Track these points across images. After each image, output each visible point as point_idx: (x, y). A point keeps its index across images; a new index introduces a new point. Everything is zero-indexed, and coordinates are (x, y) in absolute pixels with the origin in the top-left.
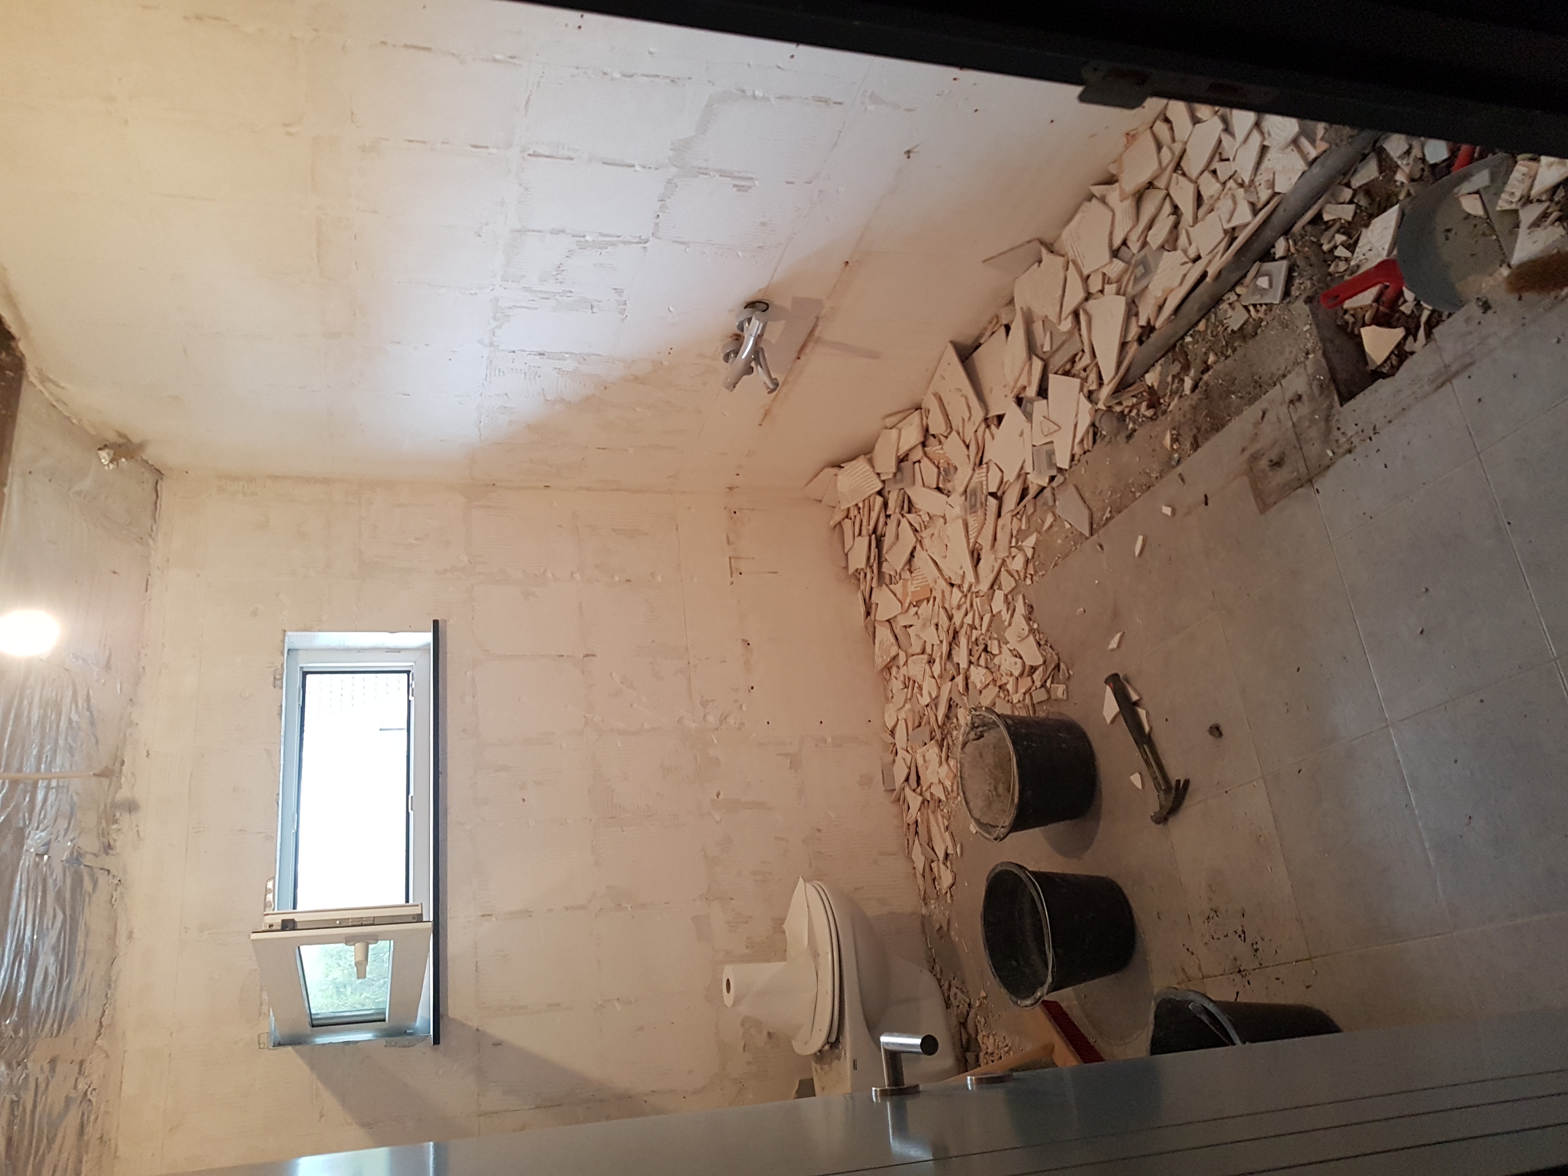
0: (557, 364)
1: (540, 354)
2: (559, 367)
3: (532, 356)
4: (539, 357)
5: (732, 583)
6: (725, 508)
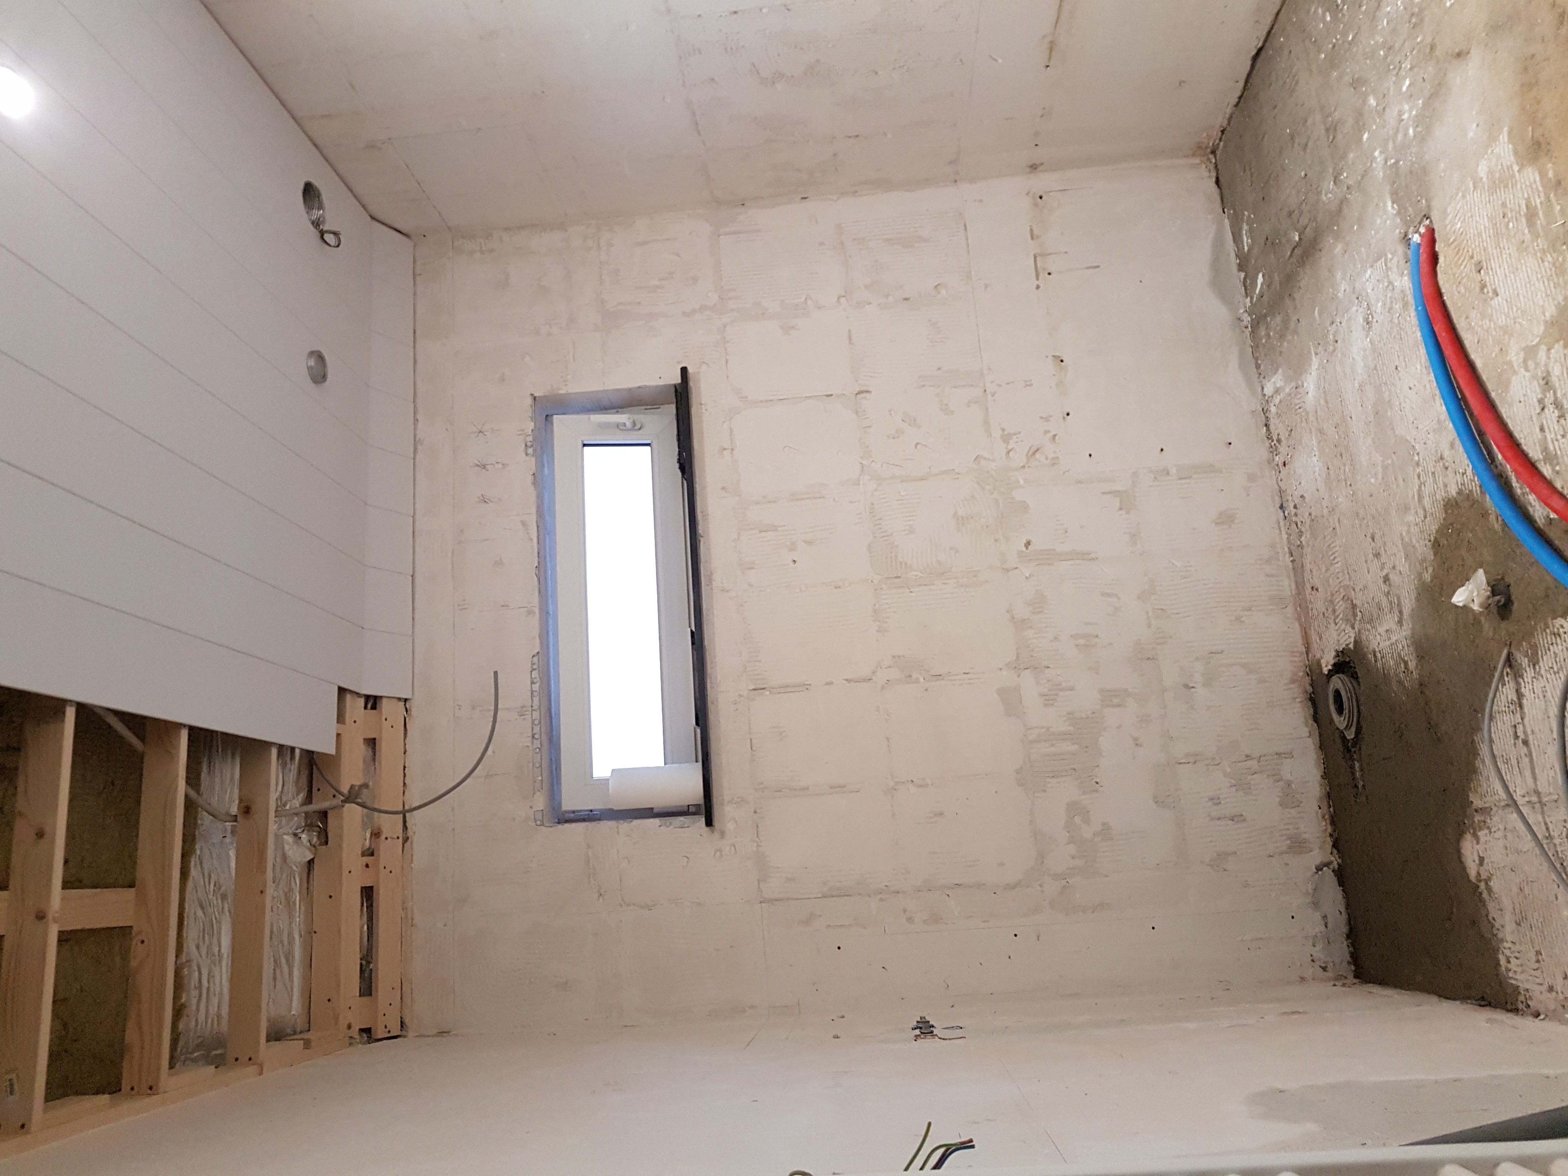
3: (724, 18)
4: (733, 18)
5: (1038, 287)
6: (1028, 194)
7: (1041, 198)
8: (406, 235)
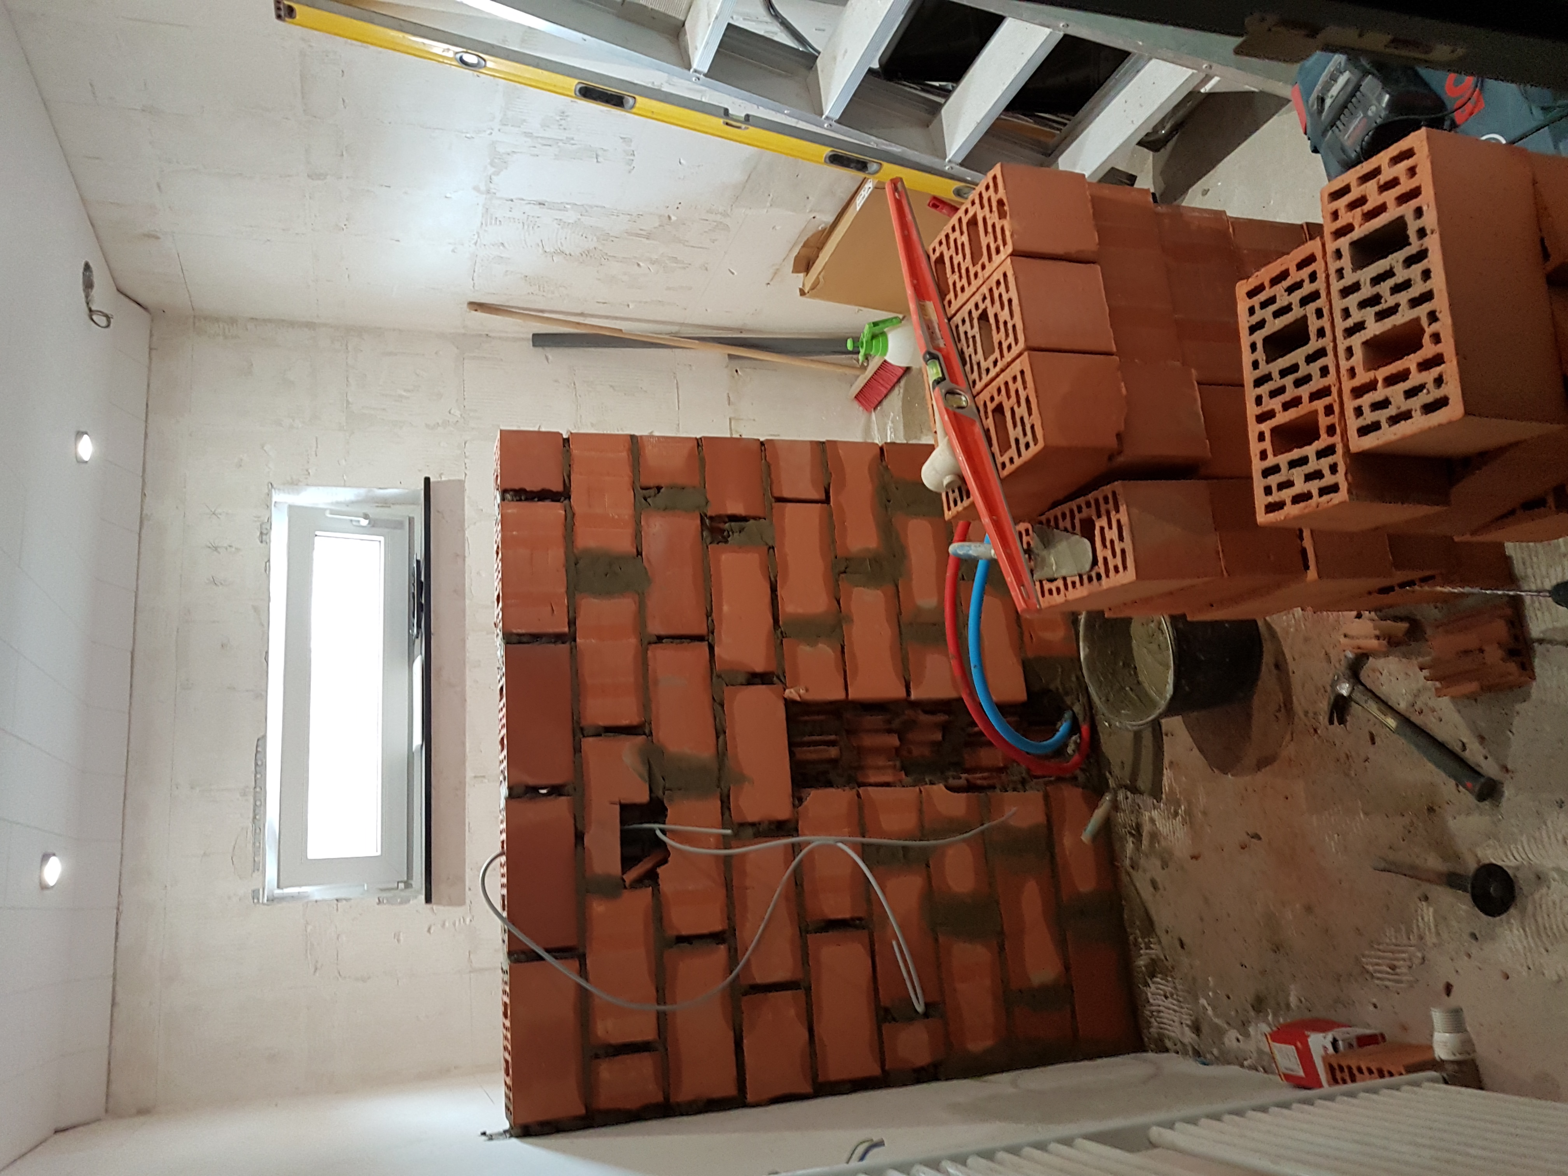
0: (559, 215)
1: (540, 204)
2: (560, 218)
3: (532, 205)
4: (537, 207)
6: (726, 367)
7: (737, 371)
8: (145, 308)
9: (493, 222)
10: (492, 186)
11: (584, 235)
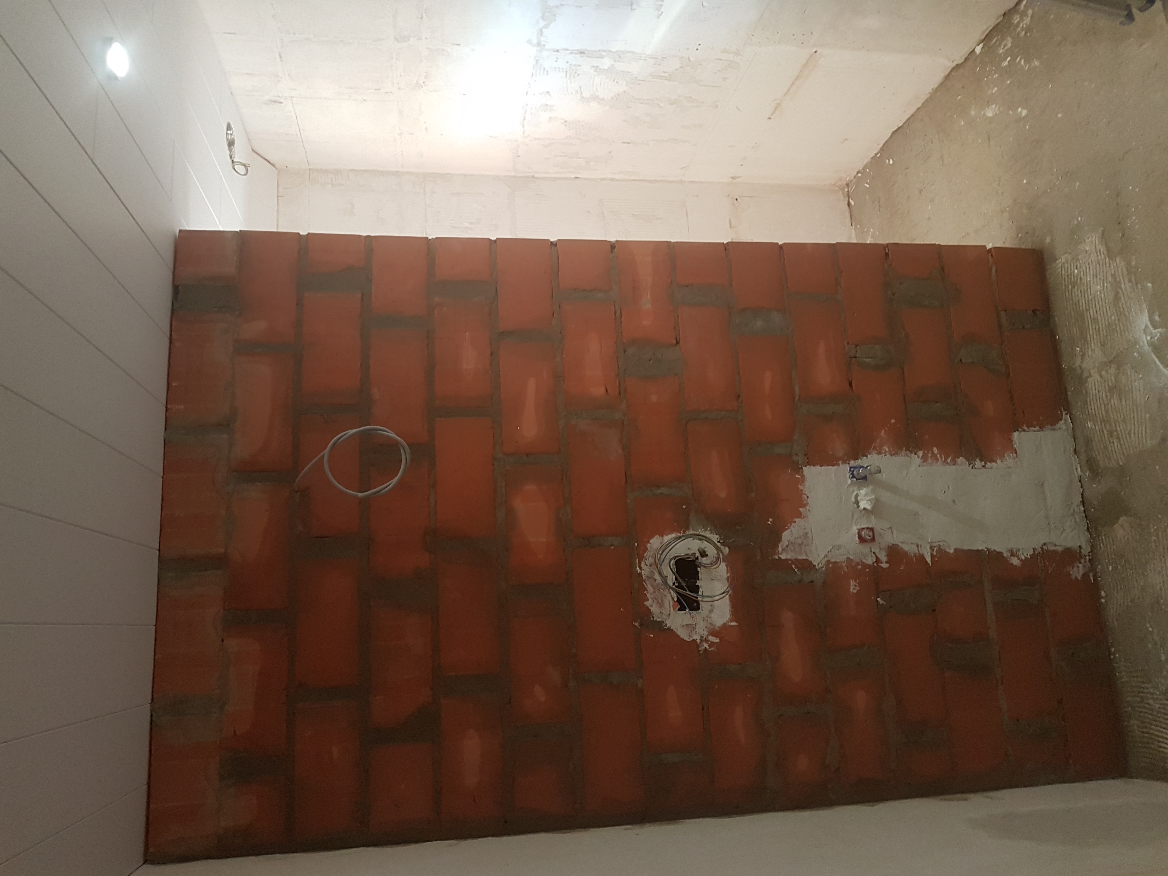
0: (596, 62)
1: (581, 53)
2: (597, 65)
3: (574, 55)
4: (579, 56)
6: (728, 196)
7: (737, 200)
8: (273, 165)
9: (542, 72)
10: (542, 39)
11: (616, 81)
